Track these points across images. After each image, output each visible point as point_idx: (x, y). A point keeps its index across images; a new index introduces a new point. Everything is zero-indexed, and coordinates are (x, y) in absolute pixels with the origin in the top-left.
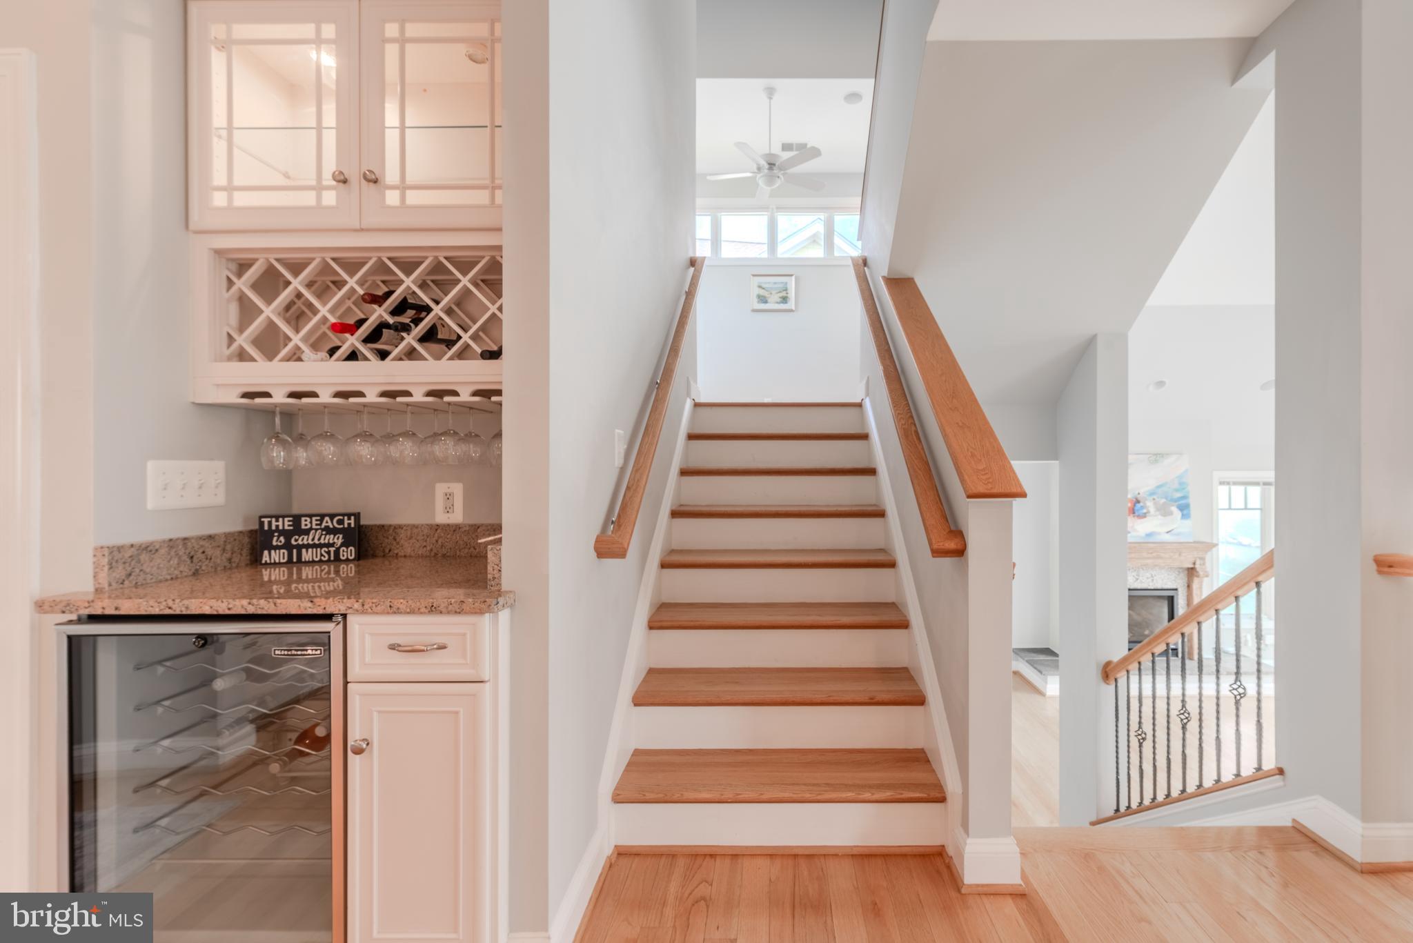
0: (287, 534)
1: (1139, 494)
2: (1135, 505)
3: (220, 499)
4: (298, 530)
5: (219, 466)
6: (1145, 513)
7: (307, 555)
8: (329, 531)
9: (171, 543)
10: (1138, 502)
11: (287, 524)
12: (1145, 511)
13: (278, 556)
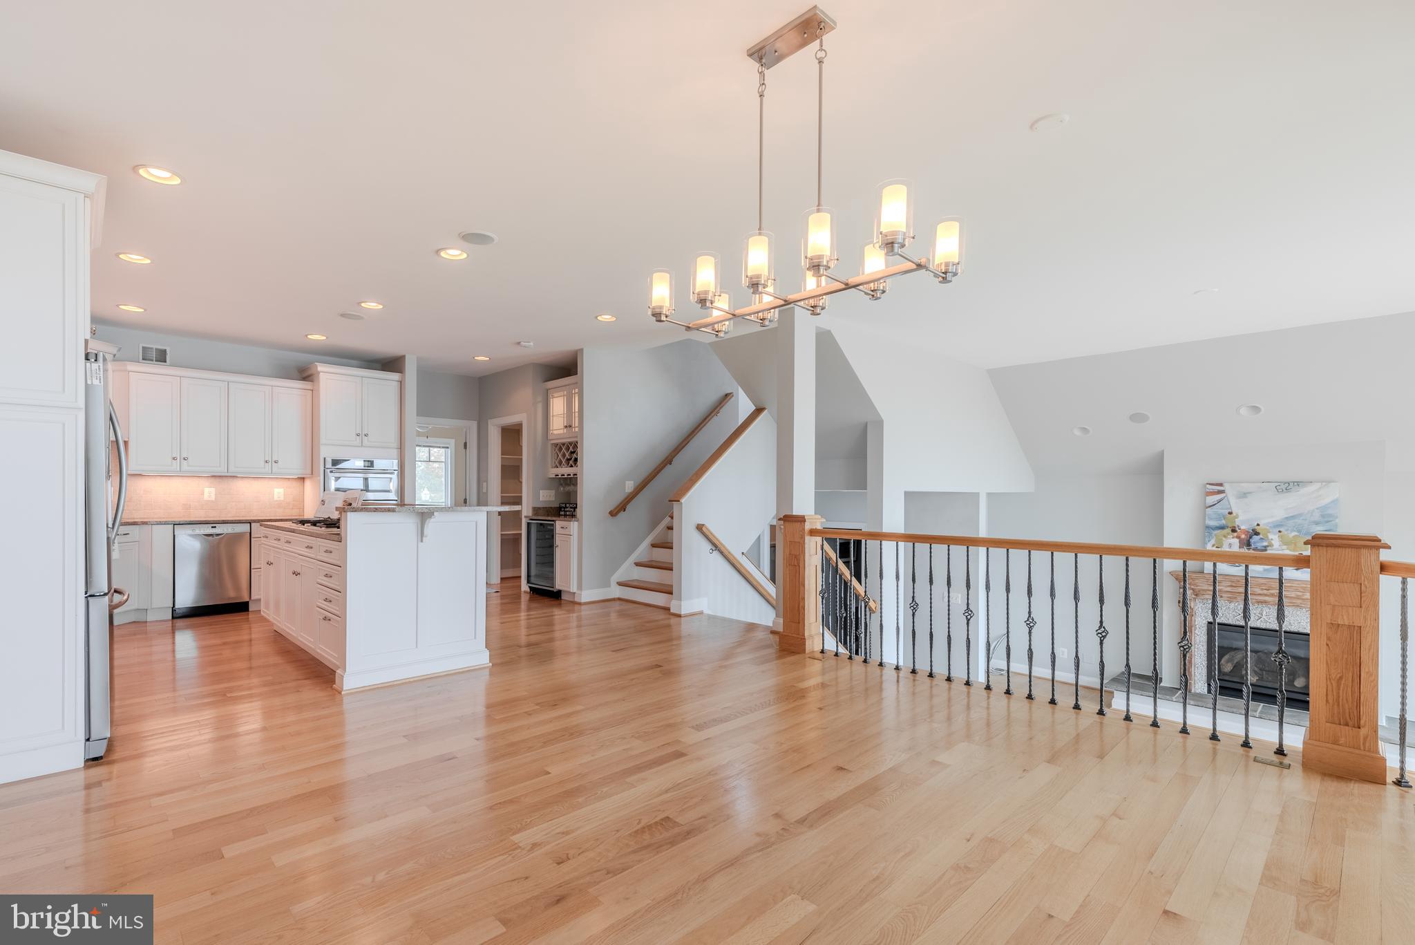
0: (564, 508)
1: (1258, 525)
2: (1251, 538)
3: (554, 499)
4: (566, 507)
5: (554, 491)
6: (1266, 547)
7: (568, 513)
8: (571, 508)
9: (543, 508)
10: (1257, 534)
11: (564, 505)
12: (1265, 544)
13: (562, 513)
